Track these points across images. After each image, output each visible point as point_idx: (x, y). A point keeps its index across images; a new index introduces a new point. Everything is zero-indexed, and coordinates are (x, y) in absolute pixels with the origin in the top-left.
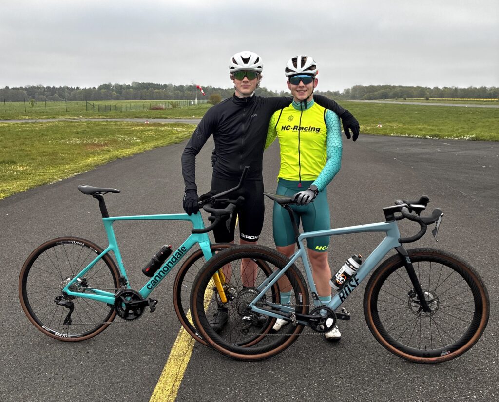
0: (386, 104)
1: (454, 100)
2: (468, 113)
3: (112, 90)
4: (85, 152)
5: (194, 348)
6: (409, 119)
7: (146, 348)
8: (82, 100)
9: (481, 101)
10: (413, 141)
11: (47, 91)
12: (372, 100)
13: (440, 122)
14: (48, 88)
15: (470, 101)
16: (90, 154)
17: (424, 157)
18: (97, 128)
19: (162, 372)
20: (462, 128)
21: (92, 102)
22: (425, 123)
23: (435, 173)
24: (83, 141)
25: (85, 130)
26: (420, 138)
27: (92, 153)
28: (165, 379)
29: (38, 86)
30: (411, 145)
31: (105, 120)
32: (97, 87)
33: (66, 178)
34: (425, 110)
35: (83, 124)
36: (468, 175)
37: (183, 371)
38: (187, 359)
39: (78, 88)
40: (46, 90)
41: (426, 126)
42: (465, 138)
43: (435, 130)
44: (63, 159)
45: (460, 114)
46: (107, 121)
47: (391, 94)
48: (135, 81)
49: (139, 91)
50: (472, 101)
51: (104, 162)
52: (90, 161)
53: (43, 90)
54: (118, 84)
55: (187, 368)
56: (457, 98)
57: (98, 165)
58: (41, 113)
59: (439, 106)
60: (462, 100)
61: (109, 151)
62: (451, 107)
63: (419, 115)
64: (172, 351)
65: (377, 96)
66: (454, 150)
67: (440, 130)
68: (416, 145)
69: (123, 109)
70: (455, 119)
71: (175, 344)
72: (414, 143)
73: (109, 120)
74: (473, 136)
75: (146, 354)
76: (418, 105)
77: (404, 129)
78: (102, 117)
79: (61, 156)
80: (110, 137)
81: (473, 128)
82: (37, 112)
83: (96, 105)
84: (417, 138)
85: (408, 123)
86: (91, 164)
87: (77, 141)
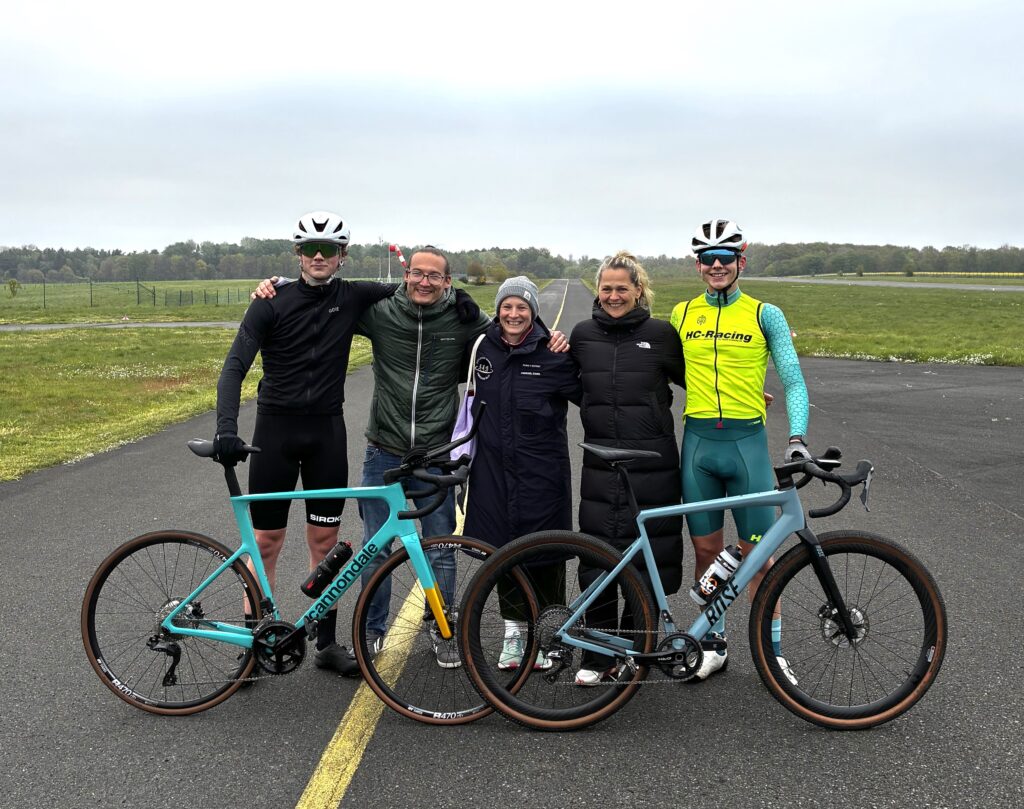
0: (816, 284)
1: (969, 277)
2: (993, 304)
3: (197, 256)
4: (141, 395)
5: (366, 750)
6: (860, 319)
7: (275, 752)
8: (126, 280)
10: (857, 367)
11: (46, 260)
12: (787, 275)
13: (927, 325)
14: (49, 252)
15: (1003, 277)
16: (154, 399)
17: (874, 400)
18: (163, 343)
19: (305, 788)
20: (970, 338)
21: (150, 285)
22: (894, 327)
23: (889, 433)
24: (135, 372)
25: (138, 348)
26: (877, 361)
27: (156, 398)
28: (310, 798)
29: (25, 249)
30: (854, 377)
31: (182, 325)
32: (161, 250)
33: (101, 450)
34: (901, 299)
35: (131, 335)
36: (956, 438)
37: (345, 786)
38: (352, 768)
39: (117, 253)
40: (43, 256)
41: (894, 335)
42: (972, 359)
43: (909, 343)
44: (94, 410)
45: (974, 307)
46: (185, 328)
47: (828, 262)
48: (250, 236)
49: (259, 259)
50: (1008, 277)
51: (182, 416)
52: (151, 414)
53: (36, 258)
54: (208, 243)
55: (352, 782)
56: (977, 271)
57: (170, 423)
58: (33, 309)
59: (933, 289)
60: (986, 277)
61: (192, 393)
62: (959, 292)
63: (885, 309)
64: (324, 757)
65: (798, 267)
66: (943, 385)
67: (920, 343)
68: (864, 376)
69: (222, 301)
70: (963, 318)
71: (330, 744)
72: (859, 371)
73: (189, 325)
74: (988, 356)
75: (275, 762)
76: (888, 288)
77: (842, 340)
78: (175, 318)
79: (88, 405)
80: (195, 364)
81: (992, 339)
82: (25, 309)
83: (160, 291)
84: (870, 360)
85: (857, 327)
86: (155, 421)
87: (122, 373)
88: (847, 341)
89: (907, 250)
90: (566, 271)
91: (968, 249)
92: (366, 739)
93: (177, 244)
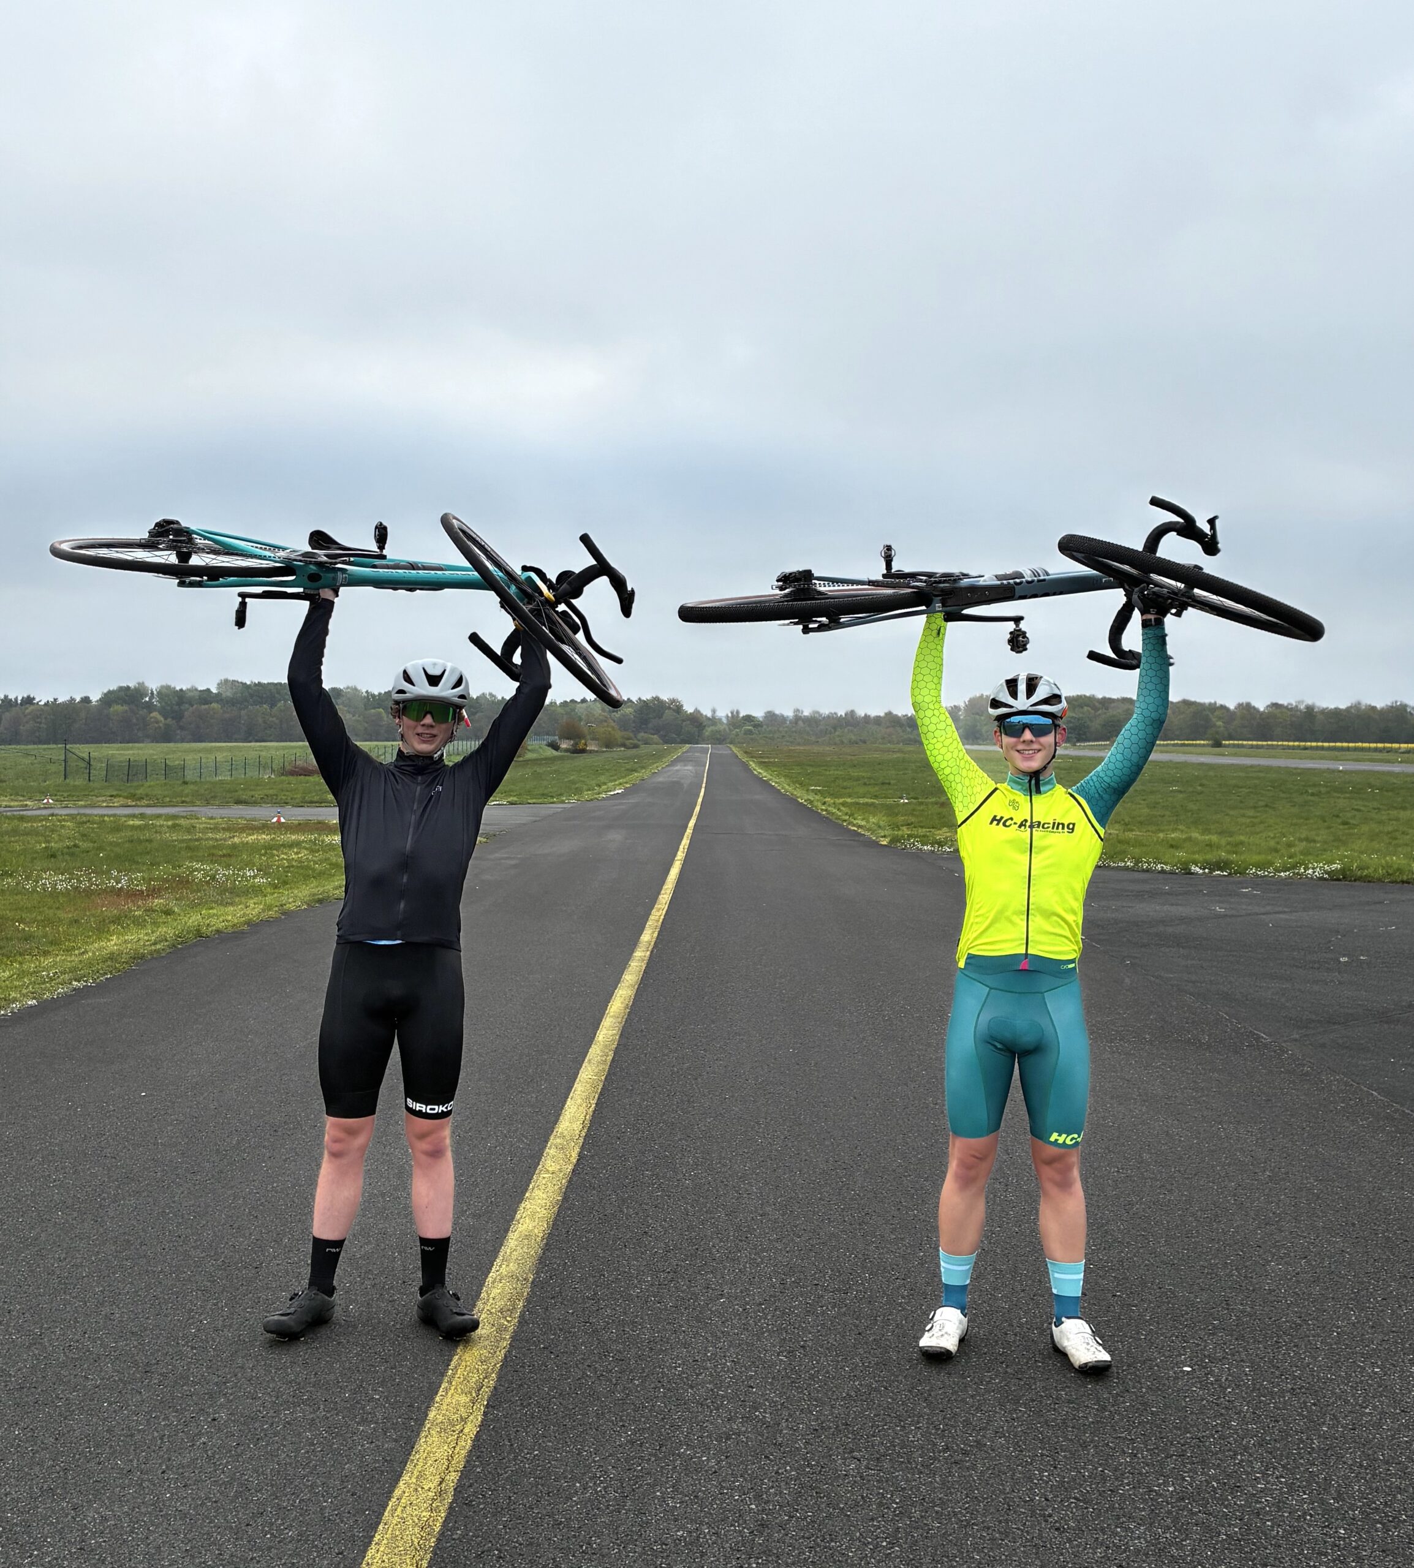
0: (1079, 758)
1: (1306, 748)
2: (1341, 790)
3: (149, 706)
4: (93, 915)
6: (1146, 811)
8: (40, 742)
9: (1389, 751)
10: (1144, 881)
13: (1243, 820)
15: (1356, 749)
16: (114, 922)
17: (1170, 930)
18: (111, 838)
20: (1307, 840)
21: (83, 750)
22: (1196, 823)
23: (1194, 978)
24: (80, 882)
25: (75, 846)
26: (1172, 873)
27: (117, 920)
30: (1139, 896)
31: (137, 811)
32: (95, 697)
33: (47, 995)
34: (1205, 782)
35: (63, 827)
36: (1288, 985)
39: (29, 700)
41: (1195, 835)
42: (1310, 871)
43: (1219, 847)
44: (28, 938)
45: (1313, 794)
46: (142, 816)
47: (1096, 725)
48: (231, 678)
49: (243, 712)
50: (1362, 749)
51: (158, 946)
52: (112, 943)
54: (168, 687)
56: (1317, 741)
57: (143, 956)
59: (1252, 766)
60: (1329, 749)
61: (168, 912)
62: (1290, 771)
63: (1181, 796)
66: (1269, 908)
67: (1235, 847)
68: (1153, 895)
69: (190, 775)
70: (1295, 810)
72: (1147, 887)
73: (149, 811)
74: (1334, 867)
76: (1185, 764)
77: (1120, 842)
78: (122, 801)
79: (17, 929)
80: (163, 870)
81: (1339, 841)
83: (100, 761)
84: (1163, 871)
85: (1141, 823)
86: (121, 953)
87: (55, 881)
88: (1127, 842)
89: (1213, 708)
90: (707, 732)
91: (1302, 707)
92: (486, 1392)
93: (121, 689)
